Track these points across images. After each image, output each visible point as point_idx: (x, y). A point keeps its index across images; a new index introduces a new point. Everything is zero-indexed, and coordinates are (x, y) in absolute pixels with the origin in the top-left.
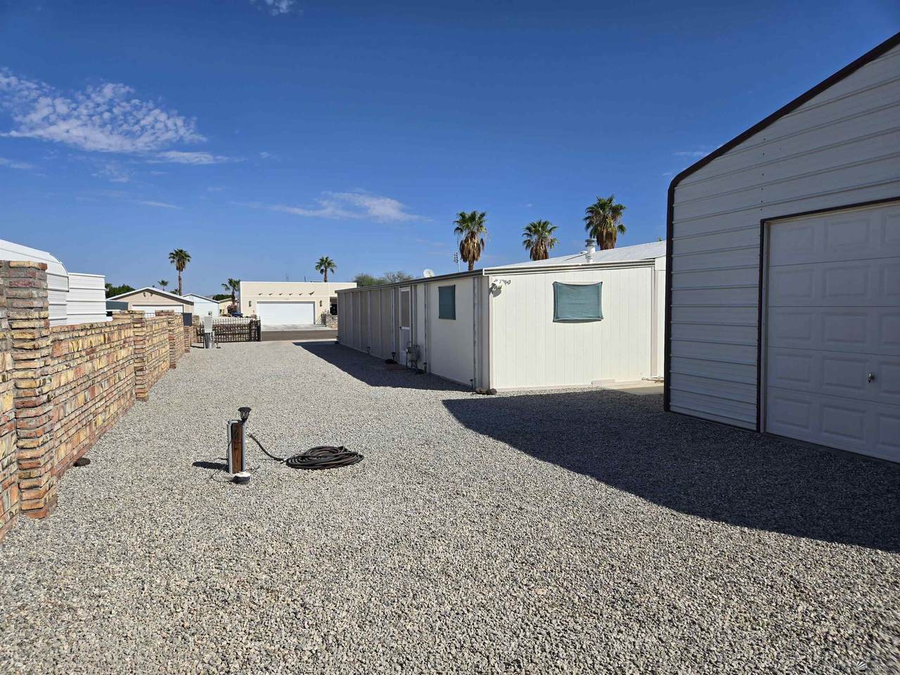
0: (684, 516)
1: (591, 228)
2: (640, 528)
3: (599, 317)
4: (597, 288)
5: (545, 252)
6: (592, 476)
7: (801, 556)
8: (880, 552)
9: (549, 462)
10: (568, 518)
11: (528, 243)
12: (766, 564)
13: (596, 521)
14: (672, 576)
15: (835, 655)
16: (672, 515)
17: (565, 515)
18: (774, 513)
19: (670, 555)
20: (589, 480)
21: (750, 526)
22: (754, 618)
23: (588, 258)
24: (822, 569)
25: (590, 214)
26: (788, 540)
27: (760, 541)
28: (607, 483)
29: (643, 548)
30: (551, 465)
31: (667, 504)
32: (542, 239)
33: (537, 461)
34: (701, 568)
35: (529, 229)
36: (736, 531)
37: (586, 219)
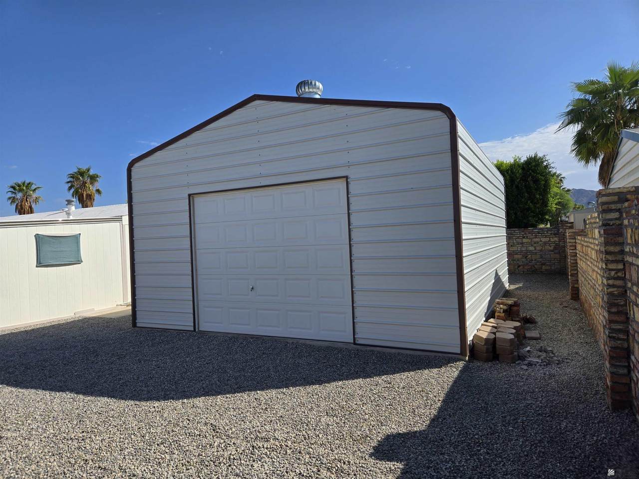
0: (144, 403)
1: (73, 190)
2: (110, 423)
3: (79, 261)
4: (76, 238)
5: (31, 207)
6: (71, 391)
7: (217, 408)
8: (258, 392)
9: (31, 388)
10: (48, 433)
11: (13, 200)
12: (197, 421)
13: (73, 428)
14: (133, 452)
15: (235, 467)
16: (135, 405)
17: (45, 430)
18: (203, 384)
19: (133, 436)
20: (68, 395)
21: (188, 397)
22: (188, 462)
23: (68, 214)
24: (229, 413)
25: (71, 179)
26: (210, 400)
27: (194, 406)
28: (84, 394)
29: (112, 438)
30: (33, 391)
31: (132, 398)
32: (26, 197)
33: (20, 390)
34: (154, 439)
35: (13, 187)
36: (178, 404)
37: (68, 182)
